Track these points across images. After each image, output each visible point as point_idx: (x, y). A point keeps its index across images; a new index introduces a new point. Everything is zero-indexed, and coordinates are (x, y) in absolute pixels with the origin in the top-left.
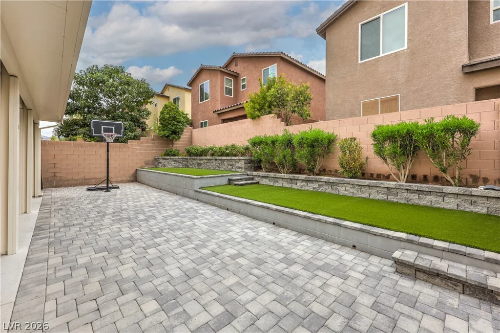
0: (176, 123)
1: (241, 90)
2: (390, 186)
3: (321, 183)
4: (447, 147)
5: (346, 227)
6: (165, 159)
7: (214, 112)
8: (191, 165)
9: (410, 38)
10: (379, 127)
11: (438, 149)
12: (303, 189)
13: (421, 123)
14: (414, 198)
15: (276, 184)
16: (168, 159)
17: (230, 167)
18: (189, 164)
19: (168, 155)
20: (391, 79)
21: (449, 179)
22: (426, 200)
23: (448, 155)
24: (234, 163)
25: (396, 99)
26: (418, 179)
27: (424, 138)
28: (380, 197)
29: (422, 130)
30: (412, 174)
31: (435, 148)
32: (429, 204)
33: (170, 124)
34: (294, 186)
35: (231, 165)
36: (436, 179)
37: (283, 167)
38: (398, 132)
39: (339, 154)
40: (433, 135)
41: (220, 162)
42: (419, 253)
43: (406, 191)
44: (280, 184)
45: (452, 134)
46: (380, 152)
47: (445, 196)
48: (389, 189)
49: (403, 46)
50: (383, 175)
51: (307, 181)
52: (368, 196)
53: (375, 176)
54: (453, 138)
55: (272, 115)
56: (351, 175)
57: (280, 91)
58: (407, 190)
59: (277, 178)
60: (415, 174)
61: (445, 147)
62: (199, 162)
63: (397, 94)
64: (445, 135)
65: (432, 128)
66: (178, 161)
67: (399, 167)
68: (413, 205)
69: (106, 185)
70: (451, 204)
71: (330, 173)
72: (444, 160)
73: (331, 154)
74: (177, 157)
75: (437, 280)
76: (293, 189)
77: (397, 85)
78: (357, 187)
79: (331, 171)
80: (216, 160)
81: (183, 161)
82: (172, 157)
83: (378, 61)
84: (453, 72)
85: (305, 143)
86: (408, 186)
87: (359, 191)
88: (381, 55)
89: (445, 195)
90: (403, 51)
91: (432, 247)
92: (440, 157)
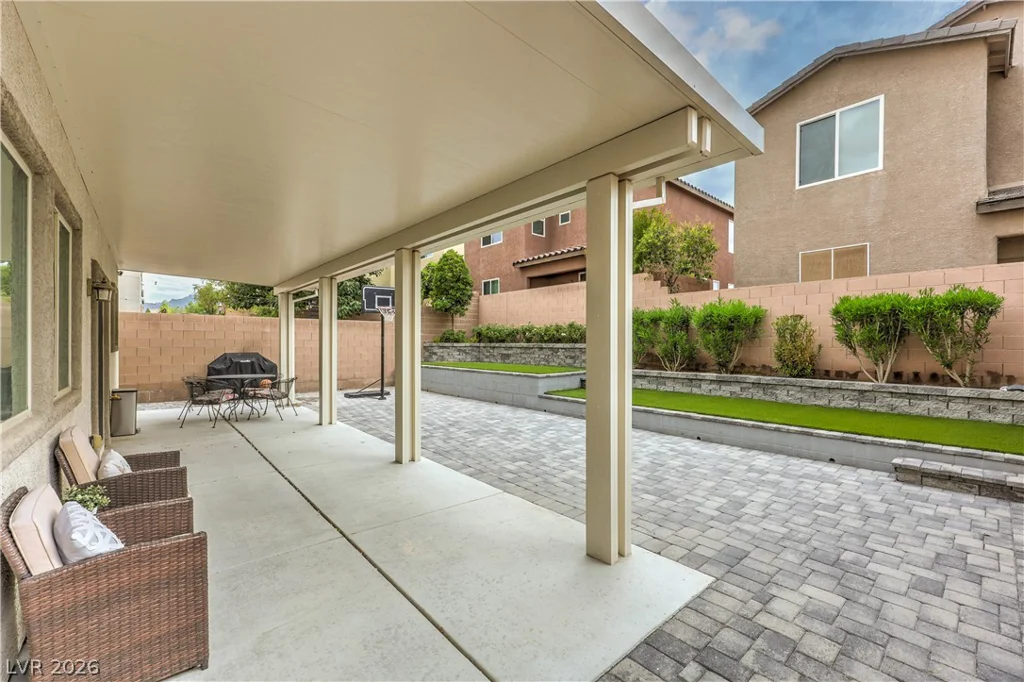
0: (462, 286)
1: (560, 224)
2: (864, 388)
3: (744, 385)
4: (953, 331)
5: (819, 436)
6: (444, 347)
7: (514, 264)
8: (487, 357)
9: (887, 152)
10: (845, 300)
11: (939, 335)
12: (713, 393)
13: (915, 295)
14: (902, 405)
15: (662, 388)
16: (448, 347)
17: (569, 361)
18: (482, 356)
19: (447, 340)
20: (853, 218)
21: (956, 377)
22: (921, 407)
23: (954, 343)
24: (578, 354)
25: (862, 250)
26: (904, 378)
27: (918, 317)
28: (847, 404)
29: (916, 306)
30: (896, 371)
31: (934, 332)
32: (925, 413)
33: (453, 288)
34: (695, 390)
35: (572, 358)
36: (934, 378)
37: (671, 361)
38: (877, 309)
39: (775, 339)
40: (933, 313)
41: (550, 353)
42: (924, 460)
43: (889, 395)
44: (669, 387)
45: (961, 314)
46: (846, 339)
47: (950, 401)
48: (862, 392)
49: (877, 166)
50: (847, 373)
51: (720, 382)
52: (827, 402)
53: (832, 374)
54: (962, 318)
55: (646, 275)
56: (796, 372)
57: (662, 237)
58: (892, 393)
59: (663, 378)
60: (899, 370)
61: (950, 331)
62: (505, 352)
63: (864, 241)
64: (951, 313)
65: (931, 303)
66: (464, 351)
67: (876, 360)
68: (899, 414)
69: (379, 389)
70: (959, 411)
71: (752, 370)
72: (949, 351)
73: (757, 339)
74: (463, 345)
75: (949, 484)
76: (694, 395)
77: (865, 227)
78: (809, 390)
79: (754, 367)
80: (541, 349)
81: (472, 350)
82: (455, 344)
83: (832, 187)
84: (961, 211)
85: (716, 323)
86: (893, 387)
87: (812, 397)
88: (837, 177)
89: (950, 399)
90: (876, 172)
91: (941, 452)
92: (942, 346)
